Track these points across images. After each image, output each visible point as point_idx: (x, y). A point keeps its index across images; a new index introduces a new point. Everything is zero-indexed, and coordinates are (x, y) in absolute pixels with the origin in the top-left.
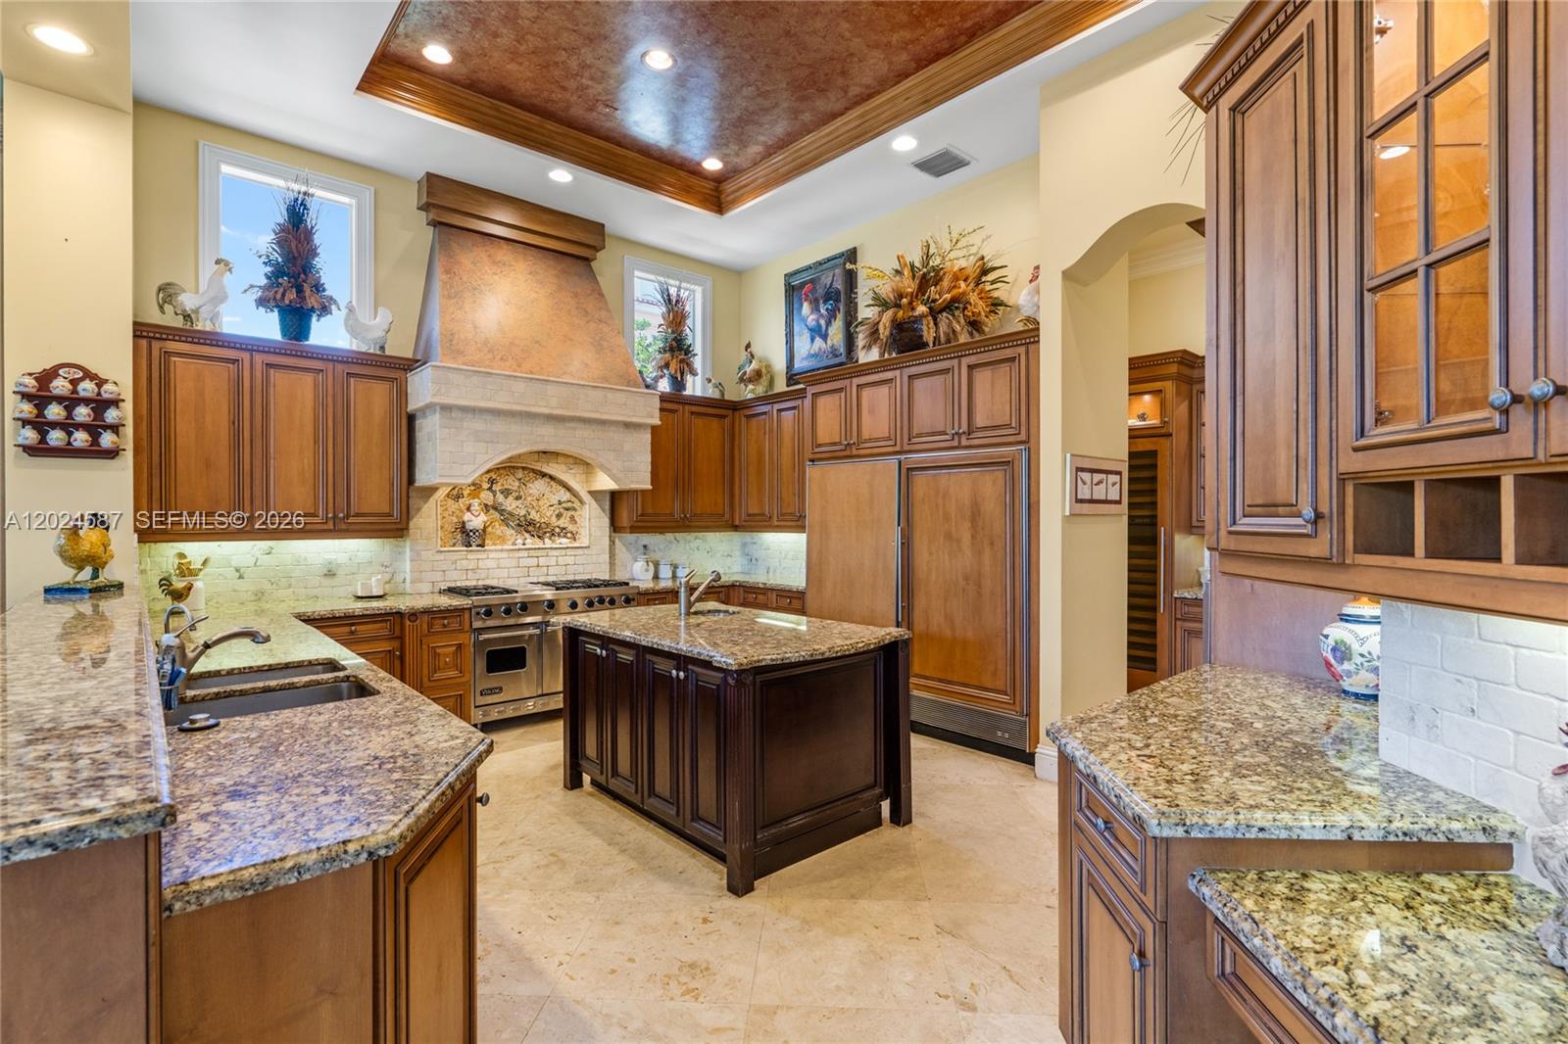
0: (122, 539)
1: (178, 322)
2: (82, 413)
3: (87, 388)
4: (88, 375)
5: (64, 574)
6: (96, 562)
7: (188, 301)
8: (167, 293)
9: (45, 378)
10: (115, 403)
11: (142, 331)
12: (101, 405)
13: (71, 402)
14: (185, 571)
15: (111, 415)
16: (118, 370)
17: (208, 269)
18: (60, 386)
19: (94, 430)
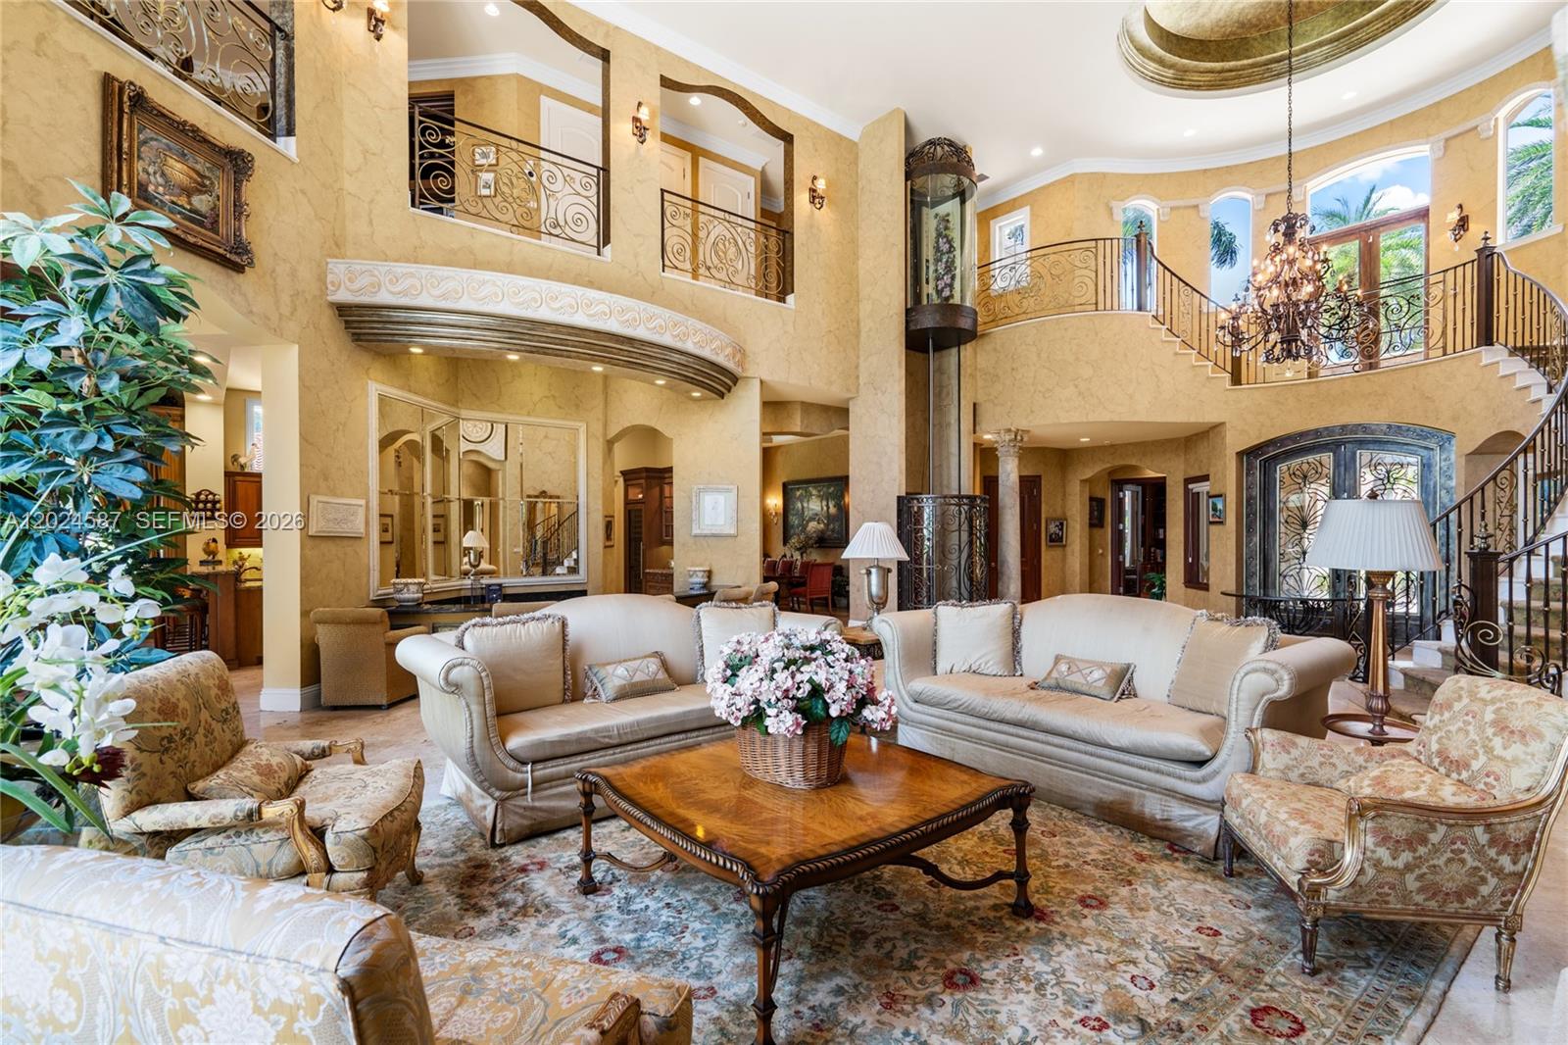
0: (221, 545)
1: (239, 470)
2: (209, 505)
3: (210, 497)
4: (211, 493)
5: (204, 557)
6: (214, 553)
7: (242, 460)
8: (235, 458)
9: (198, 494)
10: (219, 502)
11: (228, 475)
12: (215, 502)
13: (206, 502)
14: (242, 558)
15: (218, 506)
16: (220, 490)
17: (249, 447)
18: (202, 497)
19: (213, 510)
